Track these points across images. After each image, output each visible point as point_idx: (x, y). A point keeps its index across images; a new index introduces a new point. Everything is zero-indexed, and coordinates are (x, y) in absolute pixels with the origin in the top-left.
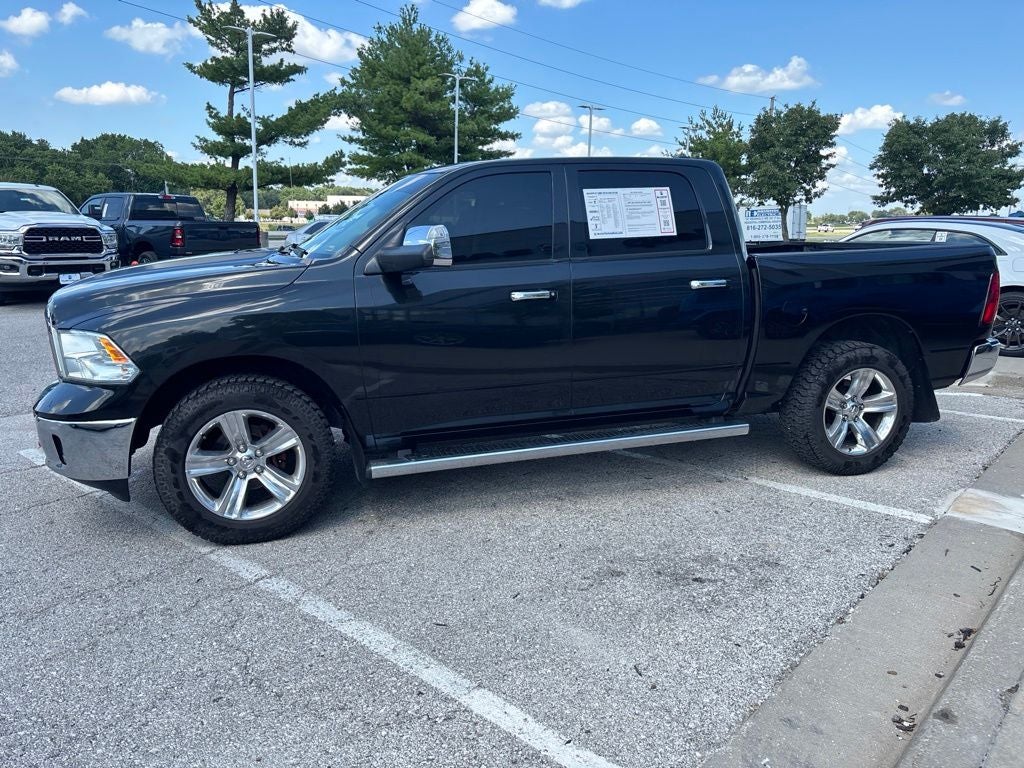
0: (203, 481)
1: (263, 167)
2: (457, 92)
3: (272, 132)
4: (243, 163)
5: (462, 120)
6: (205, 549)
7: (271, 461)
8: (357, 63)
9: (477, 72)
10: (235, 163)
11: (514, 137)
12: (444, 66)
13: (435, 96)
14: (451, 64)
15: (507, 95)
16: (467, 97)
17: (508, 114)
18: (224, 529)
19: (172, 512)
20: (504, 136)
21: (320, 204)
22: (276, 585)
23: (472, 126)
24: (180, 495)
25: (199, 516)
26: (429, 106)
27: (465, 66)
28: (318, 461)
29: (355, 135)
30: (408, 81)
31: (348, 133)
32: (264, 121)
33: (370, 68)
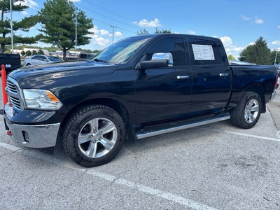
0: (82, 145)
1: (15, 37)
2: (76, 19)
3: (17, 26)
4: (7, 36)
5: (78, 27)
6: (83, 170)
7: (105, 136)
8: (43, 7)
9: (82, 13)
10: (4, 36)
11: (92, 33)
12: (72, 10)
13: (69, 19)
14: (74, 10)
15: (91, 21)
16: (79, 21)
17: (91, 27)
18: (91, 162)
19: (72, 158)
20: (89, 33)
21: (21, 51)
22: (122, 182)
23: (81, 29)
24: (76, 151)
25: (82, 158)
26: (68, 22)
27: (78, 11)
28: (121, 134)
29: (43, 29)
30: (60, 14)
31: (40, 28)
32: (14, 23)
33: (48, 9)
